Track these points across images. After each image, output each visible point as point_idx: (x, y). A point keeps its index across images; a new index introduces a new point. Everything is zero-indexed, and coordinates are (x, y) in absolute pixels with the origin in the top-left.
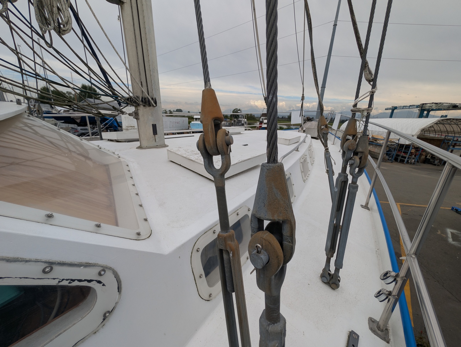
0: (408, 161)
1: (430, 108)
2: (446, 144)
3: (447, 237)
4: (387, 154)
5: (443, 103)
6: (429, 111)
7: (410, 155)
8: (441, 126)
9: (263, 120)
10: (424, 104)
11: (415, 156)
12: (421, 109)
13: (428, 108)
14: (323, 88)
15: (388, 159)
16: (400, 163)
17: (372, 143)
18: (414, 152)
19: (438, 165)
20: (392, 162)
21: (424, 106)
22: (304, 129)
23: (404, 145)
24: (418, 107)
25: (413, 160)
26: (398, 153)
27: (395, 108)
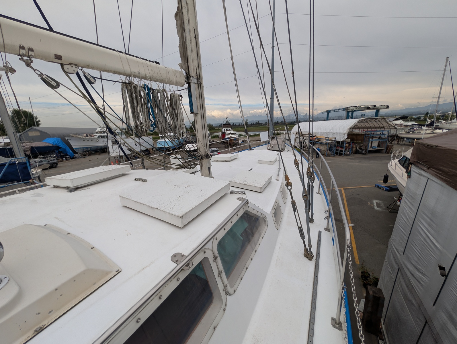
0: (345, 154)
1: (353, 110)
2: (367, 137)
3: (374, 206)
4: (330, 150)
5: (360, 106)
6: (353, 112)
7: (345, 149)
8: (362, 124)
9: (224, 131)
10: (348, 107)
11: (349, 149)
12: (347, 111)
13: (351, 110)
14: (272, 99)
15: (331, 154)
16: (340, 156)
17: (318, 142)
18: (347, 146)
19: (365, 154)
20: (334, 156)
21: (348, 108)
22: (272, 146)
23: (340, 141)
24: (344, 109)
25: (348, 152)
26: (337, 148)
27: (329, 112)
